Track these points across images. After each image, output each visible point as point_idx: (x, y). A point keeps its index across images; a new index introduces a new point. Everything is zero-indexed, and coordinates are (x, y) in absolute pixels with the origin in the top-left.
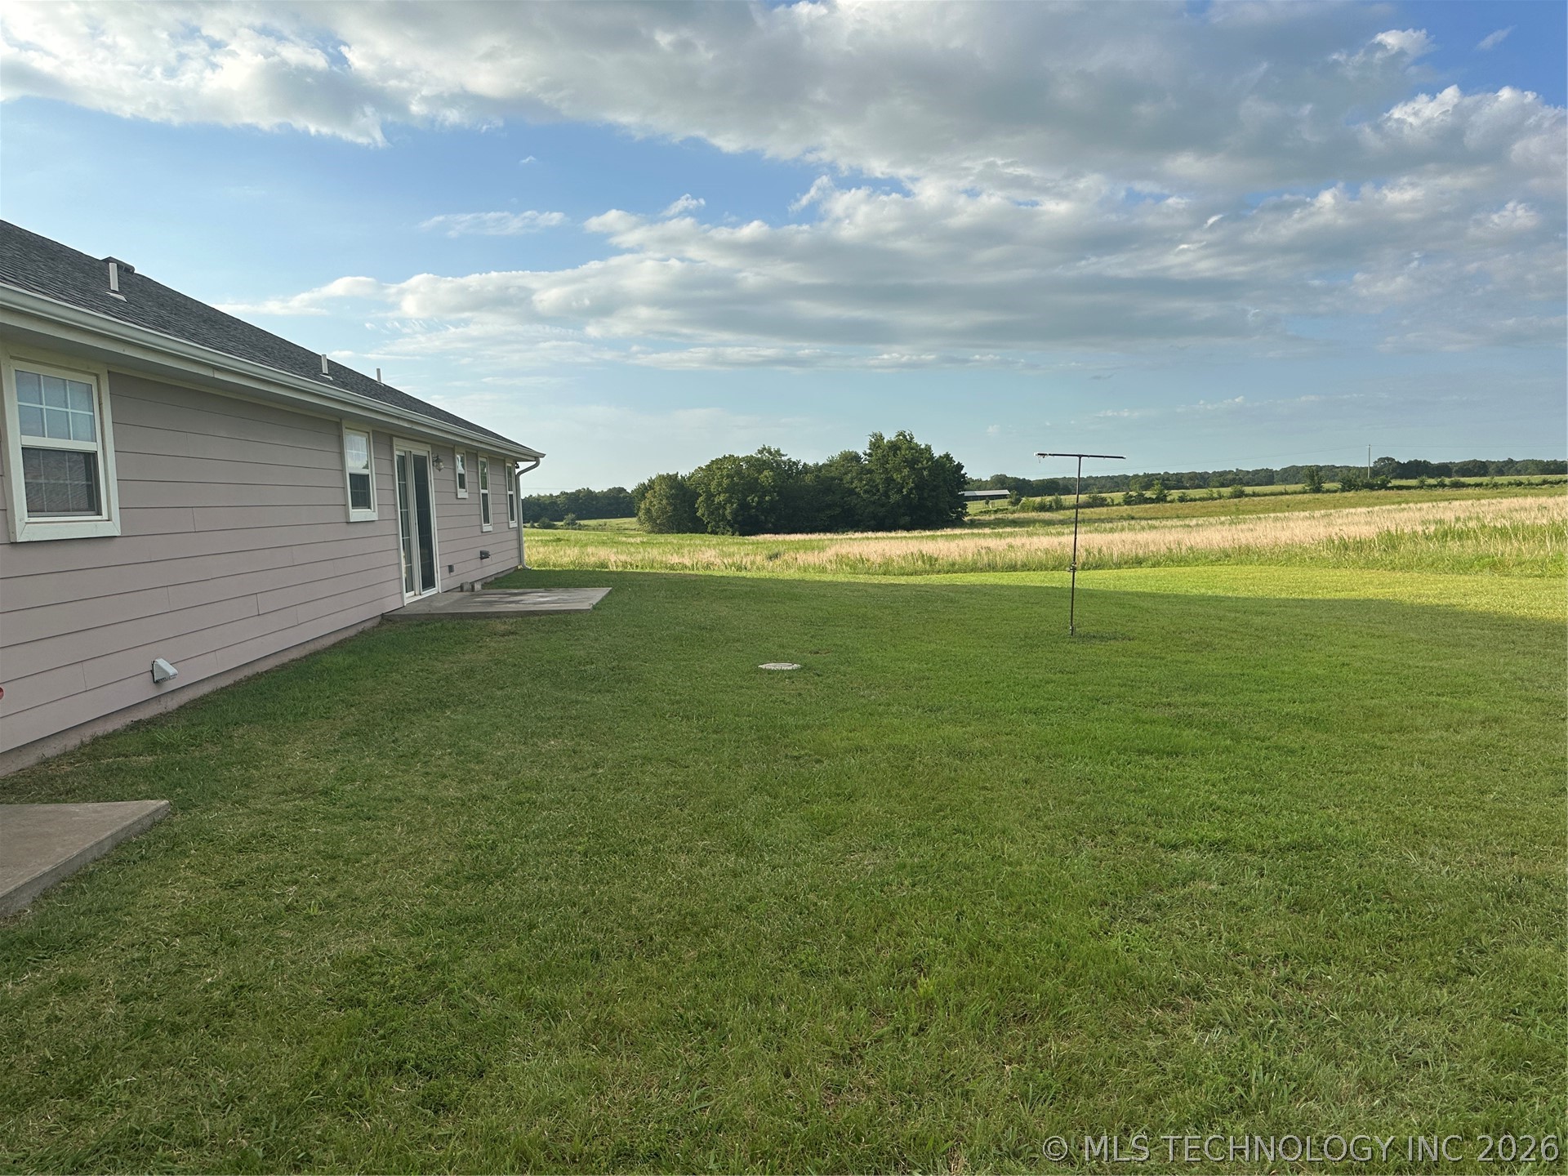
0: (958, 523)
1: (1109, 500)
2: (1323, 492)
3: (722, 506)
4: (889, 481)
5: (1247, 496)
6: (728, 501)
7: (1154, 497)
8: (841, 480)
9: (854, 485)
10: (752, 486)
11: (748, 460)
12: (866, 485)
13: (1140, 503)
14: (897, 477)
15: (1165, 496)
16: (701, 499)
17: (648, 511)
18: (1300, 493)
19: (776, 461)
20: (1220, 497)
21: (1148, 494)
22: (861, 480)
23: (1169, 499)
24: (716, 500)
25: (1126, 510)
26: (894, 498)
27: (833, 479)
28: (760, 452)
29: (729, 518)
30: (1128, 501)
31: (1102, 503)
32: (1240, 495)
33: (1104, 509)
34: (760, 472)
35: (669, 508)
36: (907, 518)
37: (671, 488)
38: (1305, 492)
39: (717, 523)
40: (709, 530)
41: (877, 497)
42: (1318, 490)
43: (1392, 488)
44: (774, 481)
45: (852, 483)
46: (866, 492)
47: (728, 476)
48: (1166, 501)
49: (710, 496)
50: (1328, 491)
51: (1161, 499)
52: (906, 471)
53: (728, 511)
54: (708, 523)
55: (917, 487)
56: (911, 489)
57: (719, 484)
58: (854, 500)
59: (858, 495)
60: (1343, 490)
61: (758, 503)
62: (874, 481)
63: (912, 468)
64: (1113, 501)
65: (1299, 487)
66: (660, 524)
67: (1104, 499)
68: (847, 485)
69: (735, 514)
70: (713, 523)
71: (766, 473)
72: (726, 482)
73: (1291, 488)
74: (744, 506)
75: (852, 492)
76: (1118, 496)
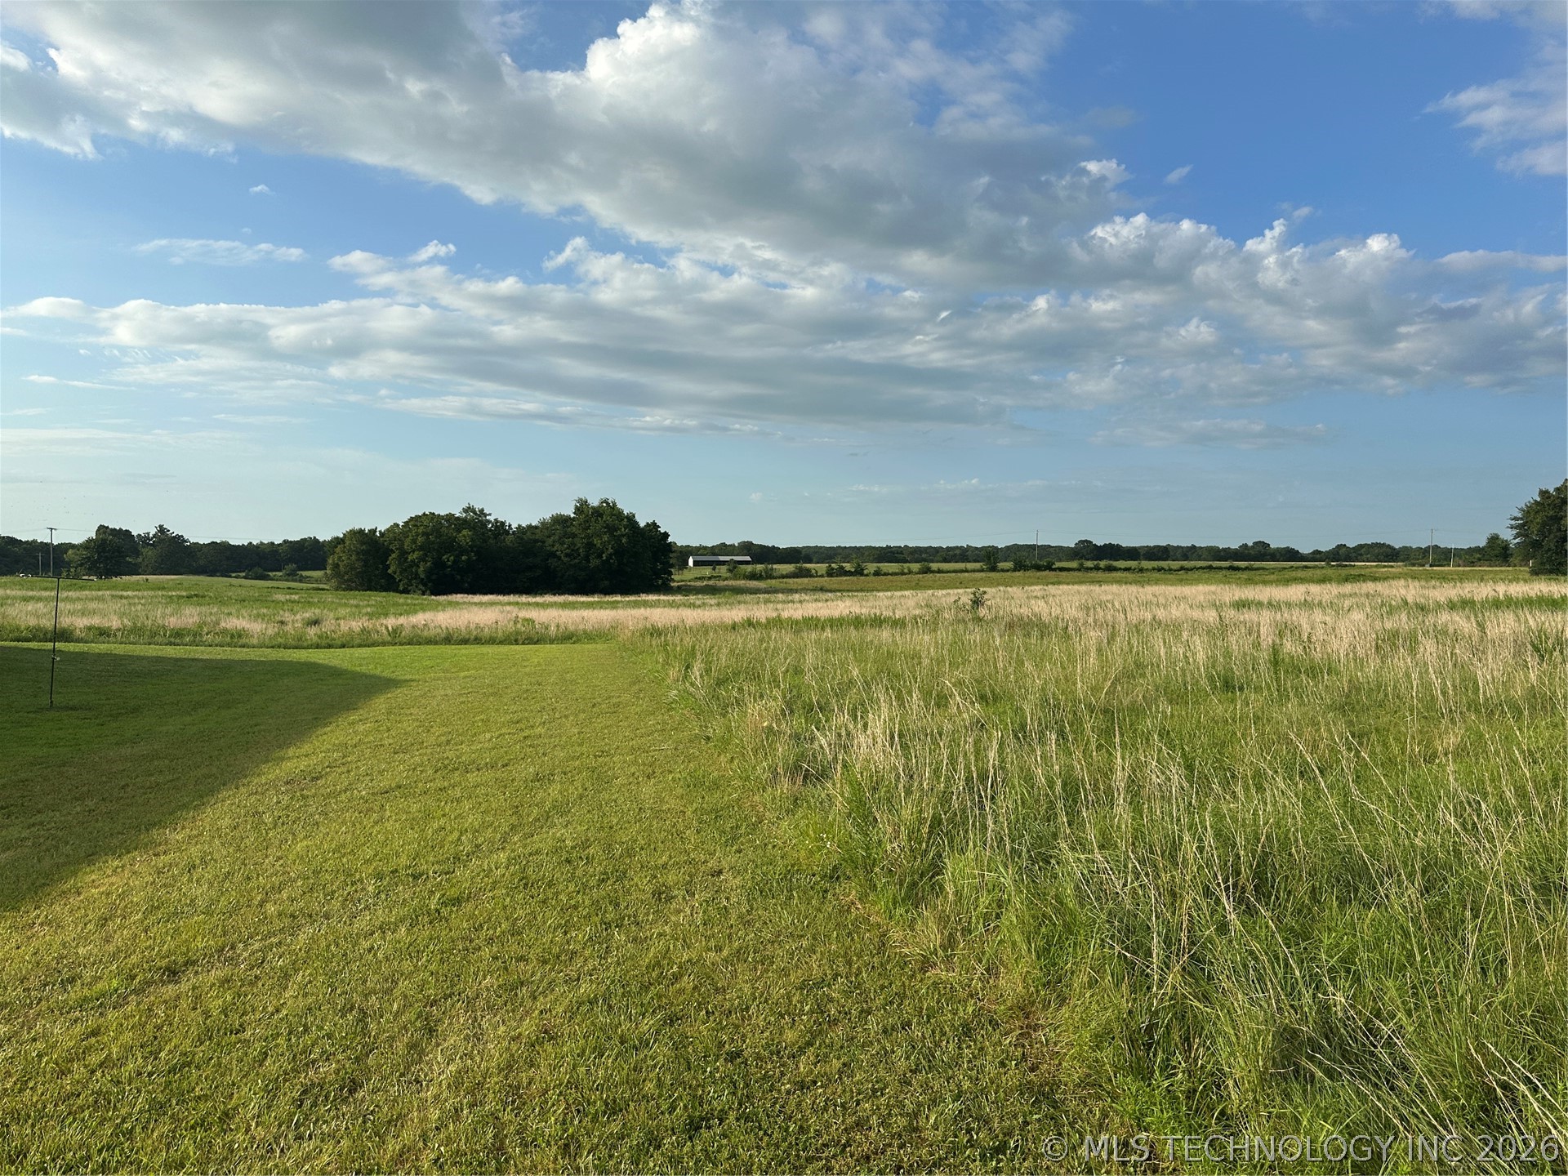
0: (665, 588)
1: (813, 571)
2: (998, 571)
3: (414, 564)
4: (590, 545)
5: (933, 572)
6: (423, 559)
7: (853, 570)
8: (544, 542)
9: (555, 548)
10: (449, 545)
11: (450, 517)
12: (567, 548)
13: (841, 576)
14: (597, 542)
15: (863, 570)
16: (394, 555)
17: (336, 566)
18: (978, 571)
19: (480, 521)
20: (910, 572)
21: (848, 566)
22: (562, 544)
23: (865, 572)
24: (410, 558)
25: (826, 581)
26: (594, 562)
27: (536, 541)
28: (466, 510)
29: (422, 576)
30: (830, 573)
31: (807, 574)
32: (927, 571)
33: (806, 580)
34: (459, 531)
35: (358, 565)
36: (607, 583)
37: (363, 543)
38: (982, 570)
39: (410, 581)
40: (401, 588)
41: (577, 561)
42: (993, 569)
43: (1055, 570)
44: (472, 540)
45: (553, 546)
46: (567, 555)
47: (424, 534)
48: (862, 574)
49: (403, 554)
50: (1003, 570)
51: (859, 572)
52: (606, 538)
53: (422, 569)
54: (400, 581)
55: (616, 552)
56: (611, 555)
57: (414, 541)
58: (553, 562)
59: (559, 558)
60: (1015, 570)
61: (454, 562)
62: (575, 545)
63: (612, 534)
64: (817, 572)
65: (977, 565)
66: (348, 580)
67: (809, 570)
68: (548, 548)
69: (429, 572)
70: (406, 581)
71: (465, 532)
72: (420, 539)
73: (970, 566)
74: (439, 565)
75: (553, 555)
76: (822, 568)
